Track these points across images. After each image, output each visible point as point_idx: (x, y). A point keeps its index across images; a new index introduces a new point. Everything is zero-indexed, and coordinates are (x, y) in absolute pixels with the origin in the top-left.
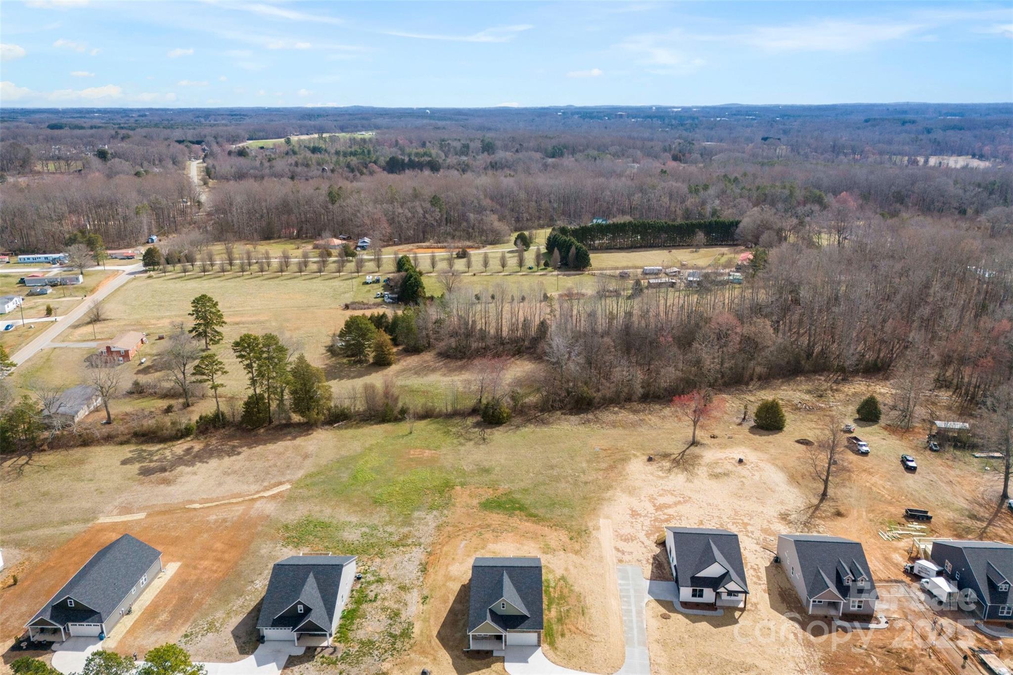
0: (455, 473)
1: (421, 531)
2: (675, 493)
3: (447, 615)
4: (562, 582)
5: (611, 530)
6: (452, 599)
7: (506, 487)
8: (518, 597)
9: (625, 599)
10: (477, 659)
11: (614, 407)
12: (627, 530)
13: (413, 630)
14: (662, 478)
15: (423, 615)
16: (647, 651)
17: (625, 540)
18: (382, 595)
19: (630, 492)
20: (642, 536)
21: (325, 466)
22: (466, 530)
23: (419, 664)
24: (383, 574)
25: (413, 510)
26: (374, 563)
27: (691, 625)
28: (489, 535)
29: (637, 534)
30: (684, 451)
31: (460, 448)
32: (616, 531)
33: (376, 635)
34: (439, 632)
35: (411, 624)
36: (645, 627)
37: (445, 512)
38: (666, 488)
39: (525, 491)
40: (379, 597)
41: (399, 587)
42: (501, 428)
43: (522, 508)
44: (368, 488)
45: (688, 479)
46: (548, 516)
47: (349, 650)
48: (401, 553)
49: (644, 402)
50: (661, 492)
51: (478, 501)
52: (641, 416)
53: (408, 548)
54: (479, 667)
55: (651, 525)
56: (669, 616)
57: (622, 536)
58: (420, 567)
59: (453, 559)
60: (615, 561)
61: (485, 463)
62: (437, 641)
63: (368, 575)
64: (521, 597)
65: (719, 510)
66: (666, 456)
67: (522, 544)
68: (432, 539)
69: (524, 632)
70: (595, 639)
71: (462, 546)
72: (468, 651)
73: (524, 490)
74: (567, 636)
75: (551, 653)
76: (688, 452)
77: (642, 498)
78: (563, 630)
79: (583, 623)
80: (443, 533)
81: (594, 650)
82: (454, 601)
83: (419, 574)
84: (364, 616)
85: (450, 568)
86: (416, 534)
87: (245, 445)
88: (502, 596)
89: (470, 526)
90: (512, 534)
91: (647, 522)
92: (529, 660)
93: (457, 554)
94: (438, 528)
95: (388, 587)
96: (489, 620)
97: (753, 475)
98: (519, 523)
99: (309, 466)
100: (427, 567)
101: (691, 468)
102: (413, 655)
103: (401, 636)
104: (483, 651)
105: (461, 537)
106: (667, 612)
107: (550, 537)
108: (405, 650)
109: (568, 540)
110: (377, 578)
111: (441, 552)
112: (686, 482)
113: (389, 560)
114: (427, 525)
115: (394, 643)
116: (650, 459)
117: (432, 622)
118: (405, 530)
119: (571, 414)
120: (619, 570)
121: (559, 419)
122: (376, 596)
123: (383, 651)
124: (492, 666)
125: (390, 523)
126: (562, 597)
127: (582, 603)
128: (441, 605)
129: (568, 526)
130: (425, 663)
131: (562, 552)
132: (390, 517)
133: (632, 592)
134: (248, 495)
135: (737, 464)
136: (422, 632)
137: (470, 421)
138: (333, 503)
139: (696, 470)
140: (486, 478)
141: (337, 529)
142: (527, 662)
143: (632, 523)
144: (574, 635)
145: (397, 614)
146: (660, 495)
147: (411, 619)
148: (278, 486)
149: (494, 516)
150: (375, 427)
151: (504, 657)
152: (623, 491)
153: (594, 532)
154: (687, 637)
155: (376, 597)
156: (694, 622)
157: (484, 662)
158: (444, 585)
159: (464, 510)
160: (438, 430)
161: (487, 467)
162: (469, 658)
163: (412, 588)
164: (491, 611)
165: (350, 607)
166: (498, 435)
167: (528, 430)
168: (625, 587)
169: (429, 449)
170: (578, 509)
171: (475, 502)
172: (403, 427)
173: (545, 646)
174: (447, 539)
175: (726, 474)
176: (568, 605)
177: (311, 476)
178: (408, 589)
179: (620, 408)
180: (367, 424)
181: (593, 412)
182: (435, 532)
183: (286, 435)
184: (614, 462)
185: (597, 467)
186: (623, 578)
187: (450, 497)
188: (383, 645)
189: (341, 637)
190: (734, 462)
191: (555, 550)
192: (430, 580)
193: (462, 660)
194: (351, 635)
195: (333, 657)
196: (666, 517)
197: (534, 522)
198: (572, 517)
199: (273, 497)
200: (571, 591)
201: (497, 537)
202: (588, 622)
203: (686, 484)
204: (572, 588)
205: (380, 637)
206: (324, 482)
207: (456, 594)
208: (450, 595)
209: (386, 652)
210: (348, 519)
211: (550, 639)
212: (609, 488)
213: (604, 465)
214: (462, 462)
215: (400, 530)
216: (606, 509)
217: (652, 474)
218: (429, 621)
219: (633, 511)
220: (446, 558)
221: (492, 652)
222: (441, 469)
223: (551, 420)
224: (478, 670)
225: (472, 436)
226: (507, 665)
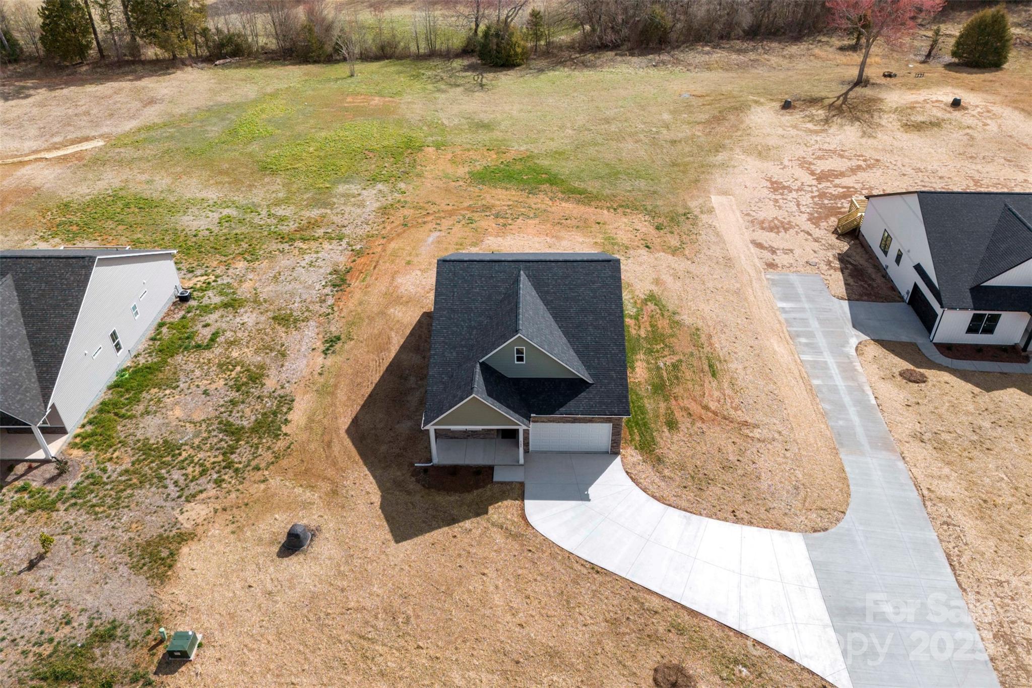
0: (425, 128)
1: (346, 216)
2: (846, 154)
3: (382, 377)
4: (651, 306)
5: (738, 214)
6: (397, 342)
7: (522, 149)
8: (558, 333)
9: (803, 340)
10: (449, 490)
11: (703, 46)
12: (769, 212)
13: (289, 417)
14: (816, 132)
15: (322, 380)
16: (901, 464)
17: (771, 229)
18: (229, 334)
19: (760, 153)
20: (802, 220)
21: (181, 115)
22: (442, 214)
23: (289, 506)
24: (245, 290)
25: (336, 182)
26: (231, 271)
27: (986, 398)
28: (489, 223)
29: (792, 219)
30: (846, 94)
31: (437, 95)
32: (748, 215)
33: (190, 428)
34: (355, 421)
35: (286, 401)
36: (873, 402)
37: (402, 185)
38: (826, 146)
39: (558, 154)
40: (221, 339)
41: (274, 318)
42: (512, 73)
43: (553, 180)
44: (254, 147)
45: (864, 132)
46: (607, 192)
47: (104, 470)
48: (296, 252)
49: (752, 39)
50: (820, 153)
51: (467, 169)
52: (752, 56)
53: (314, 245)
54: (455, 512)
55: (816, 204)
56: (922, 375)
57: (763, 222)
58: (330, 277)
59: (409, 263)
60: (760, 265)
61: (482, 116)
62: (348, 443)
63: (210, 293)
64: (566, 334)
65: (941, 178)
66: (813, 101)
67: (557, 237)
68: (368, 228)
69: (575, 421)
70: (756, 433)
71: (430, 240)
72: (426, 470)
73: (556, 152)
74: (683, 427)
75: (647, 472)
76: (852, 94)
77: (786, 162)
78: (670, 413)
79: (716, 394)
80: (392, 218)
81: (761, 463)
82: (403, 348)
83: (328, 290)
84: (171, 383)
85: (399, 280)
86: (335, 219)
87: (45, 86)
88: (517, 332)
89: (450, 208)
90: (537, 221)
91: (806, 200)
92: (592, 491)
93: (417, 255)
94: (384, 211)
95: (249, 317)
96: (479, 394)
97: (985, 125)
98: (550, 203)
99: (152, 114)
100: (348, 277)
101: (867, 116)
102: (275, 482)
103: (253, 430)
104: (467, 468)
105: (430, 226)
106: (912, 367)
107: (616, 225)
108: (257, 468)
109: (652, 231)
110: (226, 299)
111: (384, 250)
112: (862, 137)
113: (265, 263)
114: (362, 205)
115: (232, 450)
116: (787, 106)
117: (341, 395)
118: (315, 213)
119: (632, 55)
120: (774, 283)
121: (612, 60)
122: (215, 335)
123: (198, 469)
124: (491, 510)
125: (286, 201)
126: (656, 336)
127: (707, 349)
128: (372, 356)
129: (650, 208)
130: (307, 505)
131: (643, 251)
132: (289, 191)
133: (814, 325)
134: (16, 156)
135: (951, 109)
136: (311, 420)
137: (457, 64)
138: (179, 169)
139: (876, 119)
140: (483, 136)
141: (172, 209)
142: (586, 498)
143: (776, 201)
144: (699, 424)
145: (255, 377)
146: (819, 158)
147: (289, 388)
148: (80, 142)
149: (500, 193)
150: (291, 68)
151: (522, 484)
152: (745, 151)
153: (704, 218)
154: (987, 424)
155: (213, 340)
156: (989, 389)
157: (468, 497)
158: (382, 313)
159: (437, 183)
160: (399, 73)
161: (486, 121)
162: (428, 486)
163: (306, 320)
164: (487, 369)
165: (142, 361)
166: (506, 80)
167: (560, 75)
168: (797, 315)
169: (382, 96)
170: (663, 180)
171: (462, 171)
172: (342, 70)
173: (630, 454)
174: (400, 230)
175: (936, 124)
176: (674, 353)
177: (148, 128)
178: (296, 321)
179: (714, 47)
180: (278, 64)
181: (669, 53)
182: (376, 217)
183: (126, 74)
184: (720, 112)
185: (691, 119)
186: (786, 298)
187: (414, 163)
188: (201, 455)
189: (93, 434)
190: (942, 105)
191: (627, 248)
192: (351, 304)
193: (409, 493)
194: (121, 429)
195: (53, 490)
196: (841, 190)
197: (579, 202)
198: (655, 192)
199: (64, 159)
200: (676, 324)
201: (504, 225)
202: (728, 392)
203: (863, 141)
204: (677, 318)
205: (196, 435)
206: (171, 137)
207: (408, 332)
208: (393, 334)
209: (203, 473)
210: (204, 194)
211: (641, 434)
212: (719, 148)
213: (703, 117)
214: (441, 115)
215: (303, 213)
216: (719, 180)
217: (795, 127)
218: (333, 394)
219: (772, 183)
220: (393, 261)
221: (490, 469)
222: (399, 123)
223: (598, 62)
224: (452, 521)
225: (459, 81)
226: (529, 505)
